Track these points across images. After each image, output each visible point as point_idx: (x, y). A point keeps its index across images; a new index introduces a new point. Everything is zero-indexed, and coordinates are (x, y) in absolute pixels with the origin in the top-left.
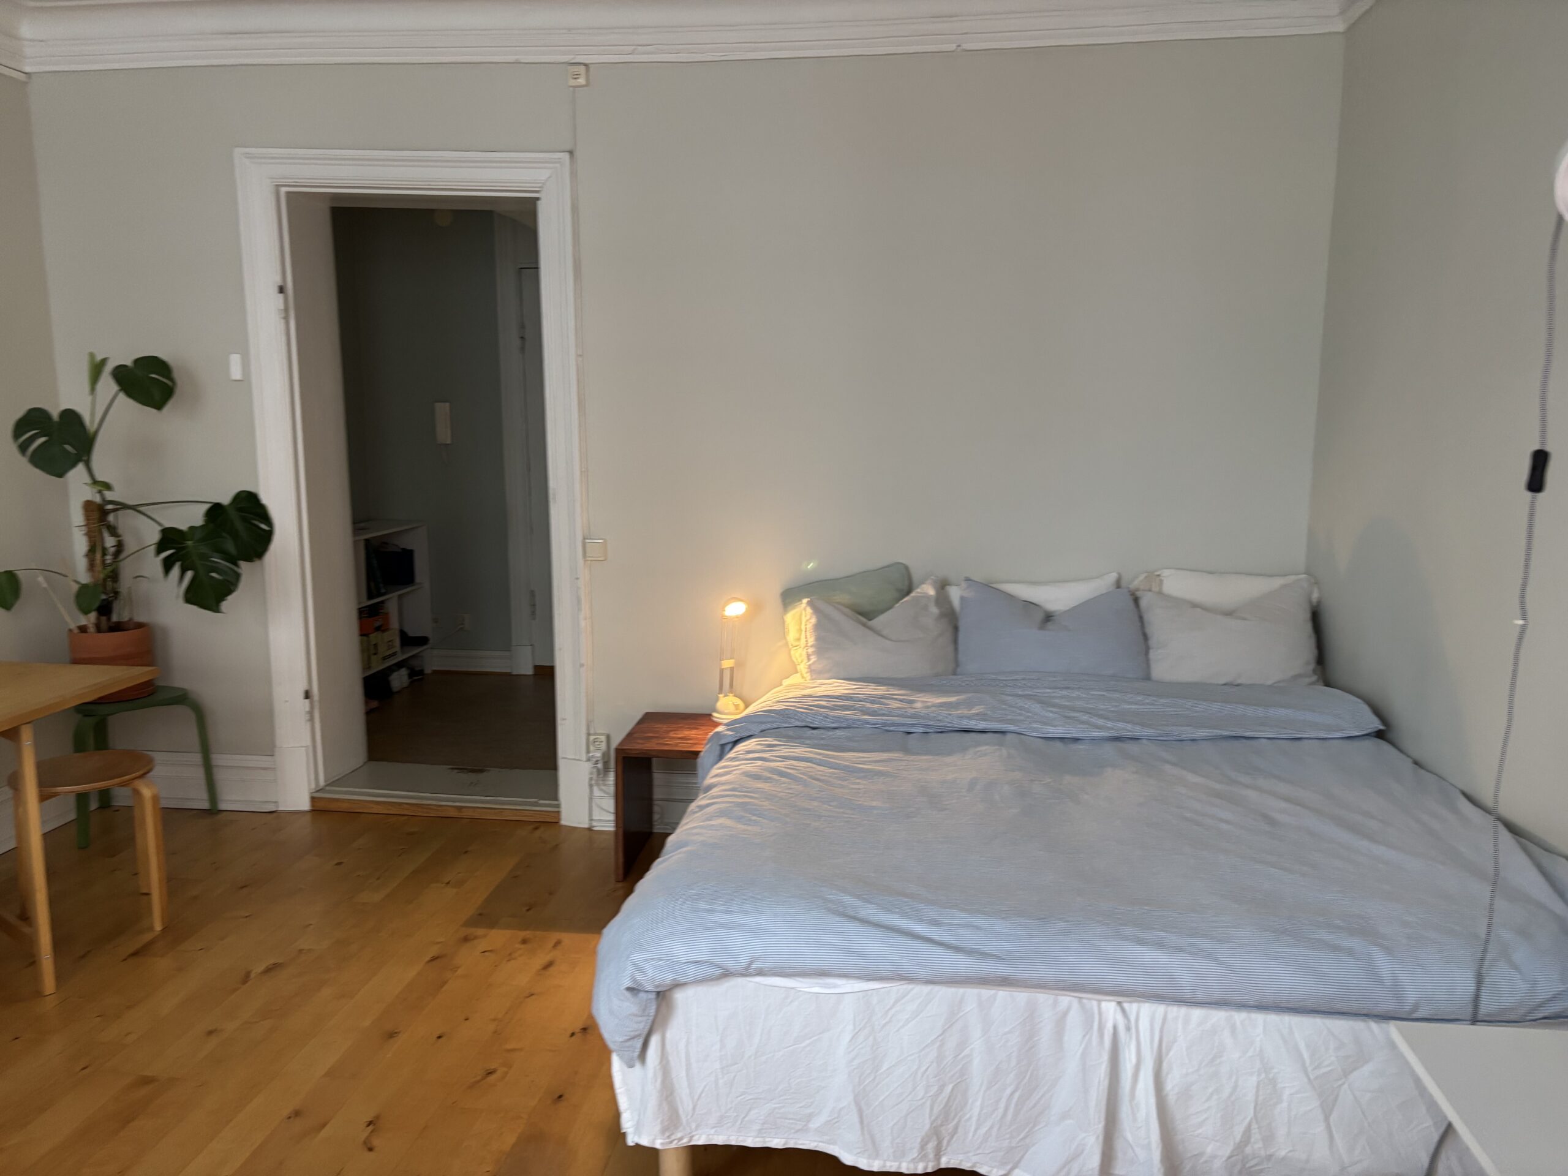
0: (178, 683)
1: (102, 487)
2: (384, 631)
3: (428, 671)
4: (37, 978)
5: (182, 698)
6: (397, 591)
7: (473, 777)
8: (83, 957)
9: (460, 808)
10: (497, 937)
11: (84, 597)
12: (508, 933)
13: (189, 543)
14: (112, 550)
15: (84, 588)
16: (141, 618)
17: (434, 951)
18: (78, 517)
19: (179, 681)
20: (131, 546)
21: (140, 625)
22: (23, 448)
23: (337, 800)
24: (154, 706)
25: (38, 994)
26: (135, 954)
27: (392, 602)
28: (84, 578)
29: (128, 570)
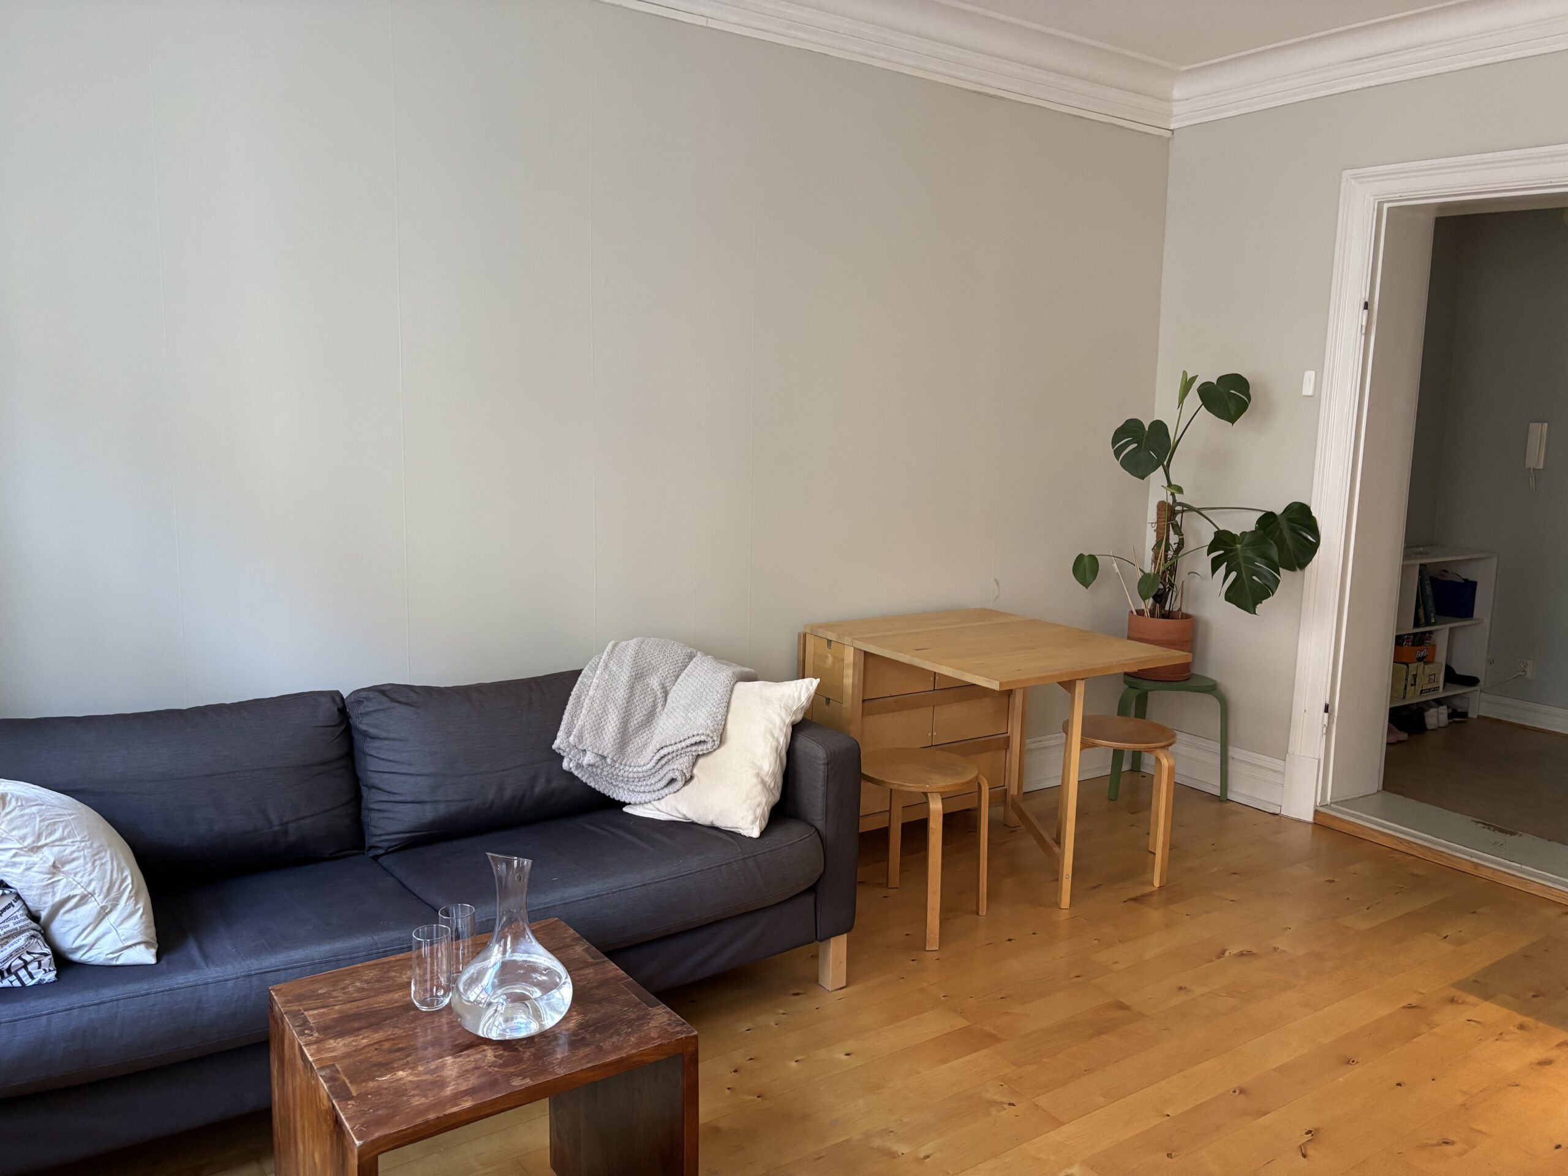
0: (1210, 675)
1: (1175, 489)
2: (1426, 663)
3: (1472, 714)
4: (1058, 892)
5: (1211, 689)
6: (1450, 623)
7: (1499, 837)
8: (1095, 887)
9: (1476, 865)
10: (1489, 1011)
11: (1145, 585)
12: (1504, 1011)
13: (1238, 546)
14: (1175, 547)
15: (1146, 576)
16: (1189, 610)
17: (1413, 1000)
18: (1152, 515)
19: (1212, 673)
20: (1190, 544)
21: (1187, 616)
22: (1117, 453)
23: (1342, 820)
24: (1187, 690)
25: (1057, 905)
26: (1135, 899)
27: (1441, 633)
28: (1149, 568)
29: (1184, 565)
